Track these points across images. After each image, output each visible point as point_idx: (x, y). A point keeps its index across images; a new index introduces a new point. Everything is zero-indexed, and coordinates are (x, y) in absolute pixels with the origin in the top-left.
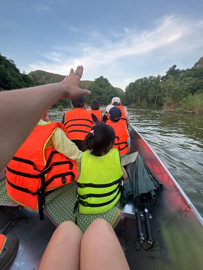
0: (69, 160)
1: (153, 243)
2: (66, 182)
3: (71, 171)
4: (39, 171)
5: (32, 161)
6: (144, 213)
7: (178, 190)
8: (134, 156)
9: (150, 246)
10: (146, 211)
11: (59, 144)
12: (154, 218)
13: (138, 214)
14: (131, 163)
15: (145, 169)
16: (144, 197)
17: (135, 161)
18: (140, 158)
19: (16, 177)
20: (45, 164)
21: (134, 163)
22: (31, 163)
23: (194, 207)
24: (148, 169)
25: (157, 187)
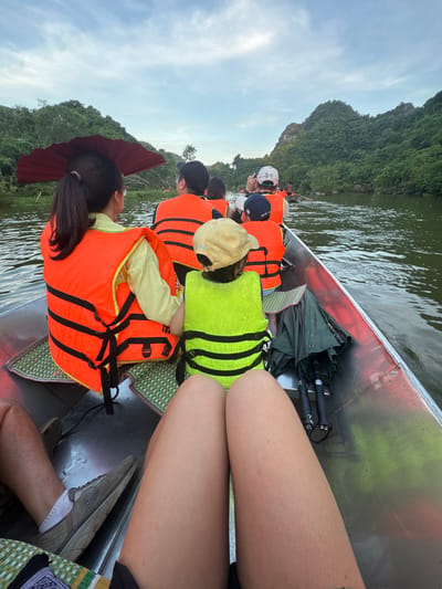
1: (330, 429)
2: (149, 354)
4: (104, 324)
5: (92, 303)
6: (315, 387)
7: (380, 343)
8: (298, 294)
9: (325, 434)
10: (318, 382)
12: (332, 394)
13: (303, 390)
14: (290, 306)
15: (319, 315)
16: (316, 362)
17: (300, 303)
18: (309, 295)
19: (64, 331)
20: (117, 313)
21: (297, 306)
22: (91, 307)
23: (406, 367)
24: (325, 316)
25: (342, 341)
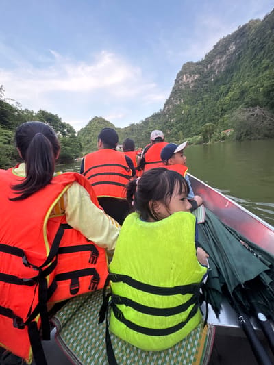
0: (89, 243)
2: (78, 290)
3: (92, 266)
4: (35, 267)
5: (20, 247)
10: (262, 317)
11: (74, 212)
17: (206, 221)
20: (48, 252)
22: (19, 252)
24: (232, 232)
25: (269, 264)
